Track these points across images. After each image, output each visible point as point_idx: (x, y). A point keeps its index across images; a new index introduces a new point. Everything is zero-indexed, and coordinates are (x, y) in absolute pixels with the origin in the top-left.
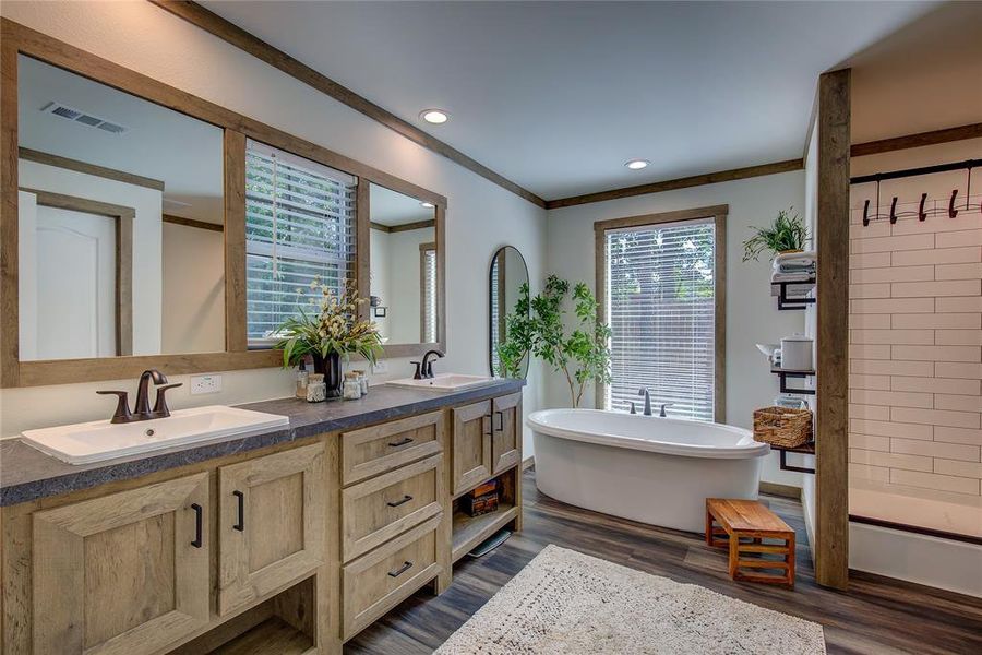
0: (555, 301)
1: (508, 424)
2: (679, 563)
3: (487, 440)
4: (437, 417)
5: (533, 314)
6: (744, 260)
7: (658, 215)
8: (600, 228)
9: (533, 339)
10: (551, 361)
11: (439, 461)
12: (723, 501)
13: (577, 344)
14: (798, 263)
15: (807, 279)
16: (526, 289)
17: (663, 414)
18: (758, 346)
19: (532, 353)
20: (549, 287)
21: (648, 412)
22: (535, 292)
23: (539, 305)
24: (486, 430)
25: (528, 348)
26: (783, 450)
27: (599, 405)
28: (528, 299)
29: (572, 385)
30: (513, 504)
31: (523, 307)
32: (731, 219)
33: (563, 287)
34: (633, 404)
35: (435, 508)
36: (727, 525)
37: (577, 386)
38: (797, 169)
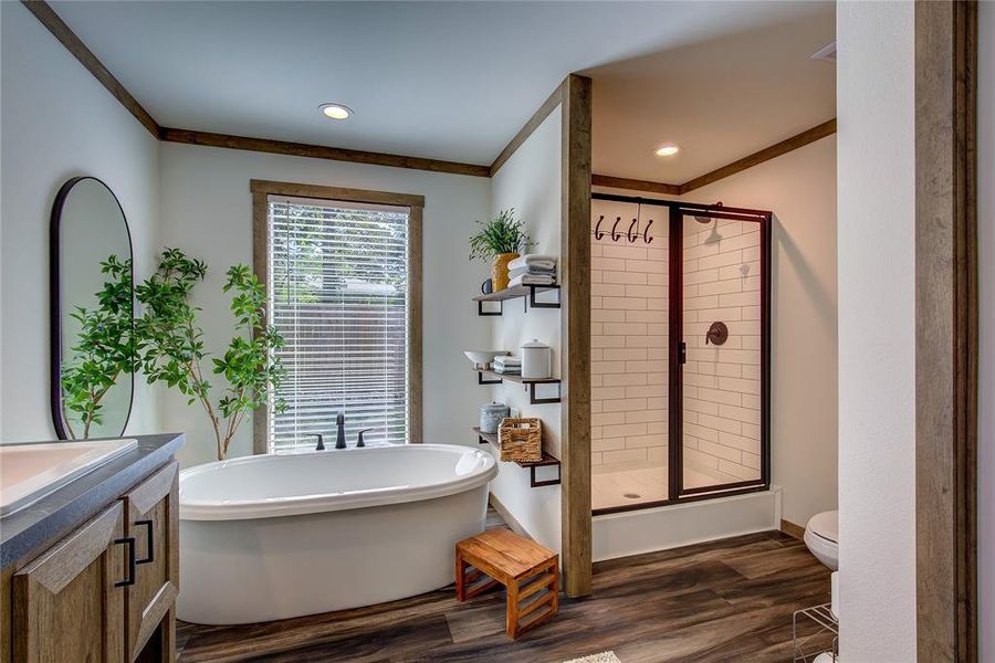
0: (180, 291)
2: (448, 648)
5: (142, 310)
6: (472, 258)
7: (345, 191)
8: (261, 191)
9: (142, 353)
10: (183, 388)
12: (473, 540)
13: (240, 360)
14: (544, 266)
15: (550, 283)
17: (361, 444)
18: (467, 354)
20: (166, 268)
21: (341, 445)
22: (144, 272)
23: (152, 292)
25: (132, 369)
26: (533, 466)
27: (259, 447)
28: (128, 282)
29: (215, 421)
31: (117, 298)
32: (426, 212)
33: (194, 270)
34: (320, 436)
36: (502, 574)
37: (224, 423)
38: (485, 176)
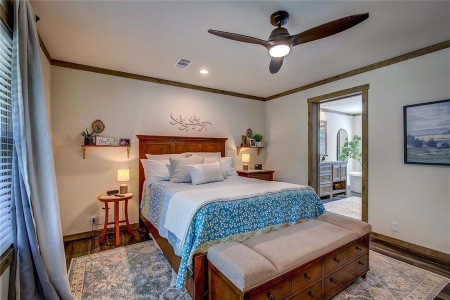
0: (356, 142)
1: (344, 171)
3: (339, 173)
4: (330, 166)
5: (349, 146)
9: (349, 153)
11: (330, 174)
16: (347, 139)
19: (349, 157)
20: (354, 138)
22: (350, 140)
23: (351, 144)
24: (339, 170)
28: (348, 142)
30: (345, 189)
31: (346, 145)
35: (330, 182)
